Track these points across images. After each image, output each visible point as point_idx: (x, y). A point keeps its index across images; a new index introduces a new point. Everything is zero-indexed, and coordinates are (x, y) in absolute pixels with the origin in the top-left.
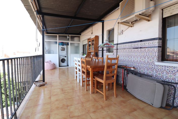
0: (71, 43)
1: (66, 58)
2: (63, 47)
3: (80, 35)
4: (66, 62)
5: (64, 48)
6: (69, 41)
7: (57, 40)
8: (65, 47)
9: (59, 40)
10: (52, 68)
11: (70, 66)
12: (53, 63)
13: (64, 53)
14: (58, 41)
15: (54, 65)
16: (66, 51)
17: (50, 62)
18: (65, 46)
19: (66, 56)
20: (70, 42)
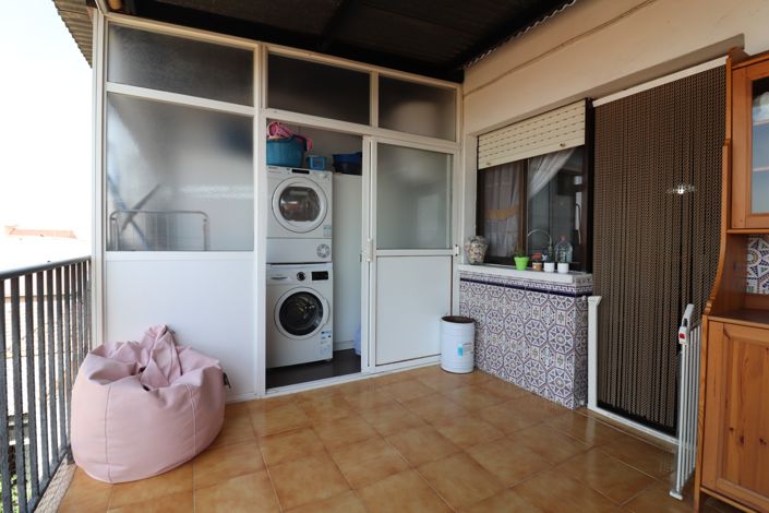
0: (381, 146)
1: (323, 290)
2: (300, 181)
3: (460, 79)
4: (325, 323)
5: (311, 192)
6: (365, 120)
7: (250, 104)
8: (319, 181)
9: (271, 104)
10: (193, 452)
11: (368, 368)
12: (207, 374)
13: (308, 241)
14: (259, 112)
15: (217, 381)
16: (329, 221)
17: (169, 355)
18: (321, 174)
19: (328, 268)
20: (372, 137)
